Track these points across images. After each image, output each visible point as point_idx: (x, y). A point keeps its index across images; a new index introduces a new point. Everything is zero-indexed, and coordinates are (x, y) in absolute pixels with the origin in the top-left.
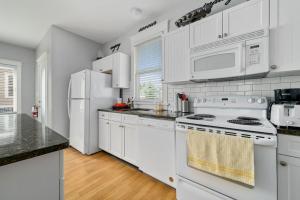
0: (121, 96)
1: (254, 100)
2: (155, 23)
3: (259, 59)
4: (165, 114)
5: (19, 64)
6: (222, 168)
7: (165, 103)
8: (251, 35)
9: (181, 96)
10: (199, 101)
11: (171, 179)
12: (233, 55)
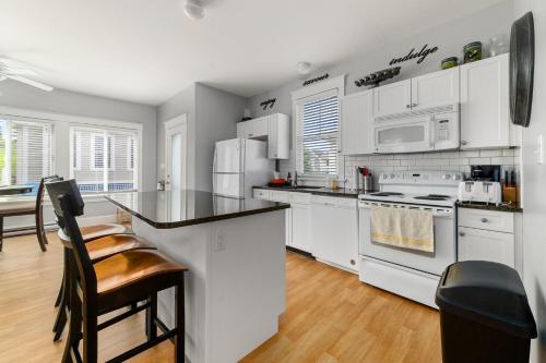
0: (277, 170)
1: (448, 177)
2: (327, 76)
3: (448, 134)
4: (341, 191)
5: (140, 127)
6: (406, 240)
7: (341, 179)
8: (440, 110)
9: (363, 171)
10: (386, 177)
11: (353, 262)
12: (422, 127)
